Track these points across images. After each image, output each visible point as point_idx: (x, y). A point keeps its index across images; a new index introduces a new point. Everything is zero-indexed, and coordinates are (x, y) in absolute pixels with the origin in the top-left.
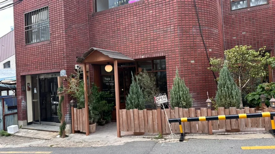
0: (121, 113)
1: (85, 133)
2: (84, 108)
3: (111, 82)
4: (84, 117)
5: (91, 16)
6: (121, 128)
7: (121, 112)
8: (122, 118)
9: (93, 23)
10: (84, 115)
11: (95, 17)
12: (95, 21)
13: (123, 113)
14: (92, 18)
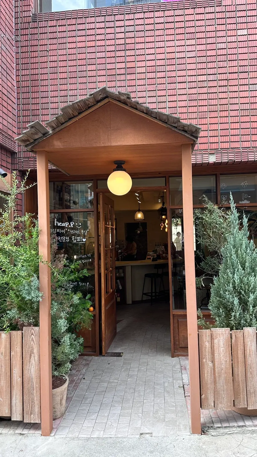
0: (207, 345)
1: (35, 426)
2: (36, 324)
3: (77, 232)
4: (33, 361)
5: (30, 19)
6: (207, 398)
7: (208, 338)
8: (213, 361)
9: (35, 43)
10: (32, 352)
11: (41, 24)
12: (43, 36)
13: (216, 341)
14: (31, 25)
